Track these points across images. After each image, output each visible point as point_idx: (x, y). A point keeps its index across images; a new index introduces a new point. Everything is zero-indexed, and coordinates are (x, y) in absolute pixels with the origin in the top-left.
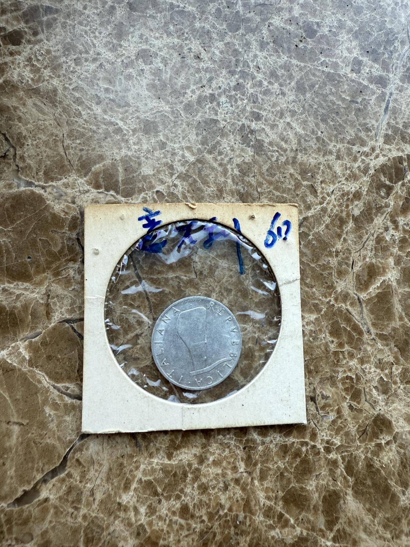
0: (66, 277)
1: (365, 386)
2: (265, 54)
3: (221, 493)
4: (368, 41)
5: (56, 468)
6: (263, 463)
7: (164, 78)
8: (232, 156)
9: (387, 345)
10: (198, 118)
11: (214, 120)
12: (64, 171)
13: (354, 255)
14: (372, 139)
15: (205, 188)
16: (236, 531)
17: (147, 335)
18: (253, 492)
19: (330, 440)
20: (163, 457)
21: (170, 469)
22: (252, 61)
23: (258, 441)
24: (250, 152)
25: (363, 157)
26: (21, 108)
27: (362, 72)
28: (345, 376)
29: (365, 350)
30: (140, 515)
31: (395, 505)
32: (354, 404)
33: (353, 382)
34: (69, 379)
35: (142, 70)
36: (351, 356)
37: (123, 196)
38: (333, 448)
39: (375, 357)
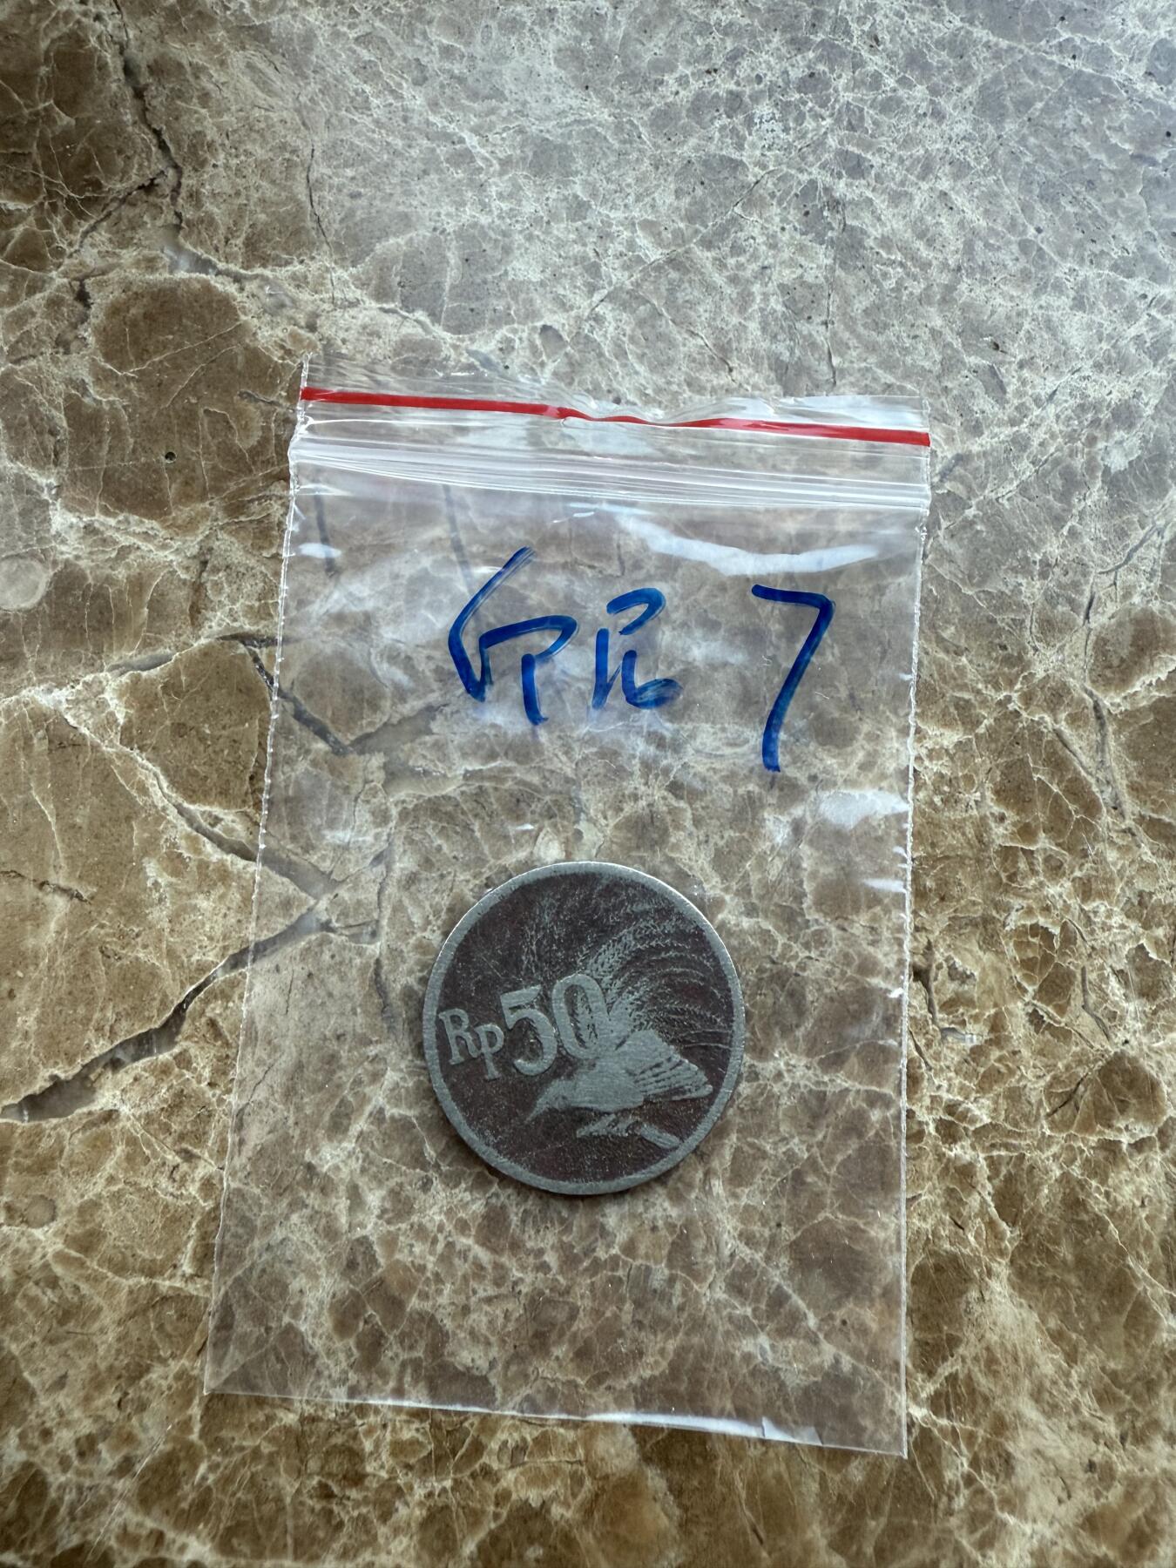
0: (260, 522)
1: (1087, 964)
2: (898, 4)
5: (149, 1033)
6: (744, 1131)
7: (607, 36)
8: (771, 260)
9: (1171, 856)
10: (687, 150)
11: (732, 160)
12: (300, 245)
13: (1096, 583)
15: (678, 336)
16: (639, 1317)
17: (458, 711)
18: (705, 1213)
19: (959, 1104)
22: (861, 20)
24: (821, 256)
26: (212, 72)
28: (1028, 923)
29: (1100, 860)
30: (363, 1210)
31: (1143, 1337)
32: (1046, 1010)
33: (1051, 947)
34: (225, 795)
35: (550, 10)
36: (1055, 870)
37: (448, 329)
38: (965, 1129)
39: (1127, 883)
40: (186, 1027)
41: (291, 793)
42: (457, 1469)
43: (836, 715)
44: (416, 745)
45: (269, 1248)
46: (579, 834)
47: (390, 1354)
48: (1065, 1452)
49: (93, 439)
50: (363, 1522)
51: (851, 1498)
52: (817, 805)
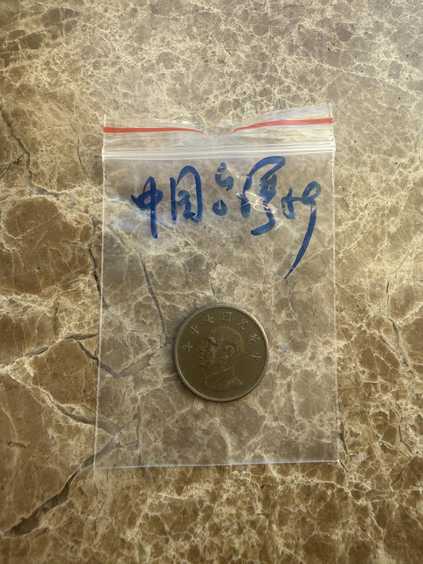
0: (76, 291)
1: (400, 424)
2: (295, 57)
3: (234, 536)
4: (408, 44)
5: (56, 496)
6: (282, 504)
7: (185, 82)
12: (78, 179)
13: (389, 277)
14: (411, 150)
17: (159, 356)
18: (271, 538)
19: (359, 484)
20: (172, 491)
21: (179, 505)
23: (278, 480)
25: (400, 169)
26: (36, 113)
27: (401, 77)
28: (377, 411)
29: (401, 384)
30: (145, 554)
32: (387, 444)
33: (387, 419)
34: (75, 400)
35: (162, 74)
36: (385, 389)
38: (363, 493)
39: (412, 392)
40: (70, 492)
43: (299, 340)
44: (144, 371)
49: (8, 265)
52: (296, 375)
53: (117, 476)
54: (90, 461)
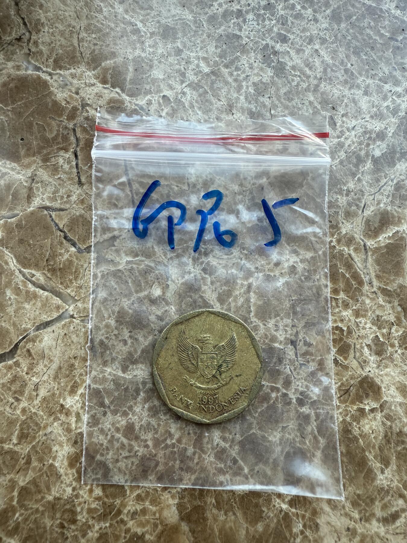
0: (54, 165)
1: (356, 341)
3: (172, 421)
5: (5, 354)
8: (250, 73)
9: (390, 302)
10: (220, 31)
11: (236, 35)
12: (74, 62)
13: (367, 199)
15: (214, 101)
16: (182, 466)
17: (125, 238)
19: (305, 392)
20: (117, 368)
21: (123, 382)
24: (269, 72)
28: (335, 325)
29: (363, 303)
30: (81, 422)
31: (370, 482)
32: (340, 358)
33: (343, 335)
34: (37, 266)
36: (346, 306)
37: (128, 95)
38: (307, 401)
39: (373, 312)
40: (19, 352)
41: (61, 266)
42: (111, 519)
44: (108, 250)
45: (46, 435)
46: (168, 286)
47: (88, 476)
48: (339, 524)
50: (76, 537)
51: (257, 537)
52: (258, 278)
53: (66, 345)
54: (42, 327)
